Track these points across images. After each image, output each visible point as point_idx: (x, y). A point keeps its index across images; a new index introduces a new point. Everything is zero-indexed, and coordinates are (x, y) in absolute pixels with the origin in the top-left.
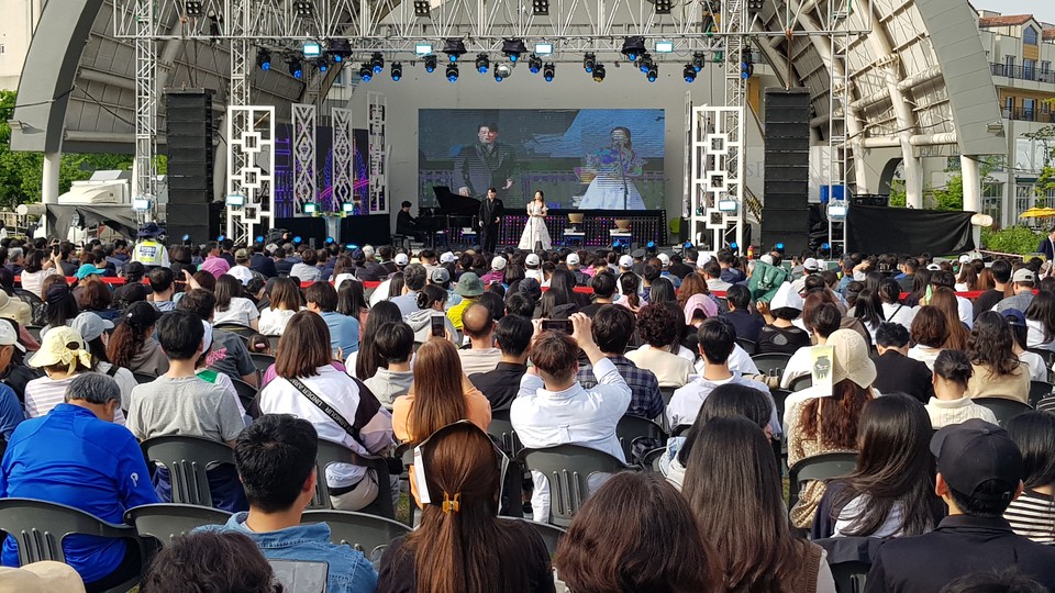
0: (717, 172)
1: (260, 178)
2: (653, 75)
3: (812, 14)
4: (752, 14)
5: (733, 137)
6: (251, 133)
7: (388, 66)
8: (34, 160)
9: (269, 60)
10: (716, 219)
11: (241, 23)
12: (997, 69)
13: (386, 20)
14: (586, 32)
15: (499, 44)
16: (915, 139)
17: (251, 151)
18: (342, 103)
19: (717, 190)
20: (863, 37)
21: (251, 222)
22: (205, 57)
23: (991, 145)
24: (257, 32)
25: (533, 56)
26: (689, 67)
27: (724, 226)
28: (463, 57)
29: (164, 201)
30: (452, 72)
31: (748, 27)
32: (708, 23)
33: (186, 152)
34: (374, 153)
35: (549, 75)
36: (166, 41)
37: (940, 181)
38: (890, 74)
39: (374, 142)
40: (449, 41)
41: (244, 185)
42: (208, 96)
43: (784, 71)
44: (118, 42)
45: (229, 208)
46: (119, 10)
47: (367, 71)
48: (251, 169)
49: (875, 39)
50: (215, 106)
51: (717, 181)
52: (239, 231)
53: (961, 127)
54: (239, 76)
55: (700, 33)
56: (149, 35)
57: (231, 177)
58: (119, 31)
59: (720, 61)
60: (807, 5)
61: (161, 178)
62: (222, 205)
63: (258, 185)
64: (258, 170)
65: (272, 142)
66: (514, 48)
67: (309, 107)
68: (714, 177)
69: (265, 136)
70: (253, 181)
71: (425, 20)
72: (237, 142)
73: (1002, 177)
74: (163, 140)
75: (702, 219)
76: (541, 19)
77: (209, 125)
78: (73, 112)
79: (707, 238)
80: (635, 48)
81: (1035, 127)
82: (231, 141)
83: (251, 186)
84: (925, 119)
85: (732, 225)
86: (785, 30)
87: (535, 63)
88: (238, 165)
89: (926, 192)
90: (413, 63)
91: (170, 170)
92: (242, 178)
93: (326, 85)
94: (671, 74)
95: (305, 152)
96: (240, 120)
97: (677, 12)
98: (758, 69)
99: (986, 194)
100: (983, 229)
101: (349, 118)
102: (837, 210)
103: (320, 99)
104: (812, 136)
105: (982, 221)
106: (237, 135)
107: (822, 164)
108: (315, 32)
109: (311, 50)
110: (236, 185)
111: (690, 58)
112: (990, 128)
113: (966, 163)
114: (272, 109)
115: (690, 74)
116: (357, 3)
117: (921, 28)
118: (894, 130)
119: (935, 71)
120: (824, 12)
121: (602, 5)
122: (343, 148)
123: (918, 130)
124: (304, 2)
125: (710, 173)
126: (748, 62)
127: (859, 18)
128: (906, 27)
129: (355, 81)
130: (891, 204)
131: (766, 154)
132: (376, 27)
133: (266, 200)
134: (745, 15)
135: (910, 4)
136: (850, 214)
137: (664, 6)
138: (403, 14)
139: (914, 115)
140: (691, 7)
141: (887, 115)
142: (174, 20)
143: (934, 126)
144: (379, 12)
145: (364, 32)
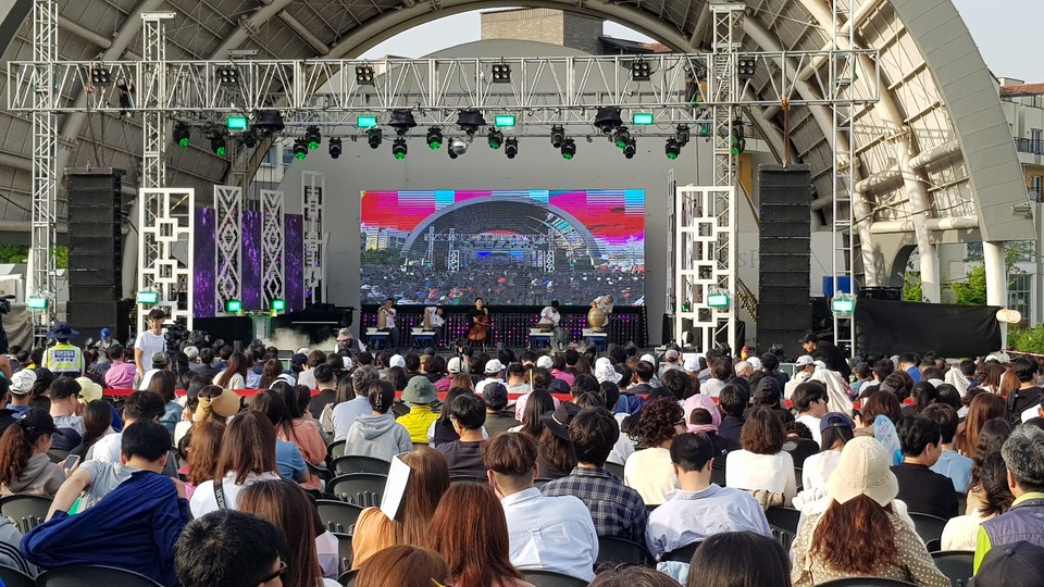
0: (705, 262)
1: (176, 271)
2: (630, 153)
3: (811, 81)
4: (742, 81)
5: (723, 222)
6: (167, 219)
7: (325, 142)
9: (187, 135)
10: (705, 315)
11: (155, 91)
12: (1022, 144)
13: (323, 90)
14: (552, 102)
15: (454, 117)
16: (929, 223)
17: (166, 240)
18: (272, 185)
19: (705, 283)
20: (869, 106)
22: (113, 132)
23: (1017, 230)
24: (174, 103)
25: (492, 130)
26: (671, 142)
27: (714, 324)
28: (412, 130)
29: (64, 298)
30: (400, 148)
31: (737, 95)
32: (692, 90)
33: (90, 242)
34: (310, 244)
35: (511, 153)
36: (67, 115)
37: (961, 272)
38: (900, 150)
39: (310, 229)
40: (396, 112)
41: (157, 279)
42: (117, 177)
43: (781, 147)
44: (12, 116)
45: (140, 306)
46: (13, 79)
47: (301, 146)
48: (166, 261)
49: (882, 111)
50: (124, 189)
51: (705, 272)
53: (984, 207)
54: (153, 155)
55: (683, 102)
56: (49, 107)
57: (142, 271)
58: (13, 103)
59: (707, 134)
60: (806, 70)
62: (132, 303)
63: (174, 280)
64: (174, 263)
65: (190, 229)
66: (471, 121)
67: (234, 189)
68: (701, 268)
69: (183, 223)
70: (168, 275)
71: (368, 89)
72: (150, 229)
73: (1030, 268)
74: (64, 229)
75: (688, 316)
76: (502, 87)
77: (117, 211)
79: (694, 336)
80: (609, 120)
82: (142, 229)
83: (166, 281)
84: (942, 199)
85: (722, 322)
86: (782, 98)
87: (495, 138)
88: (151, 256)
89: (944, 285)
90: (354, 138)
91: (72, 264)
92: (156, 271)
93: (253, 165)
94: (651, 150)
95: (229, 237)
96: (154, 204)
97: (657, 79)
98: (751, 145)
99: (1012, 288)
100: (1011, 326)
101: (281, 202)
102: (843, 306)
103: (246, 179)
104: (814, 220)
105: (1007, 317)
106: (150, 222)
107: (825, 254)
108: (241, 103)
109: (237, 123)
110: (149, 279)
111: (672, 131)
112: (1017, 211)
113: (989, 251)
114: (191, 192)
115: (673, 148)
116: (289, 69)
117: (935, 97)
118: (907, 213)
119: (951, 147)
120: (825, 78)
121: (570, 72)
122: (273, 236)
123: (934, 213)
124: (228, 69)
125: (697, 263)
126: (739, 136)
127: (864, 85)
128: (916, 97)
129: (287, 159)
130: (905, 298)
131: (761, 241)
132: (312, 97)
133: (183, 297)
134: (735, 82)
135: (922, 68)
136: (858, 309)
137: (642, 72)
138: (342, 82)
139: (929, 196)
140: (671, 72)
141: (898, 195)
142: (78, 90)
143: (952, 210)
144: (316, 81)
145: (298, 103)
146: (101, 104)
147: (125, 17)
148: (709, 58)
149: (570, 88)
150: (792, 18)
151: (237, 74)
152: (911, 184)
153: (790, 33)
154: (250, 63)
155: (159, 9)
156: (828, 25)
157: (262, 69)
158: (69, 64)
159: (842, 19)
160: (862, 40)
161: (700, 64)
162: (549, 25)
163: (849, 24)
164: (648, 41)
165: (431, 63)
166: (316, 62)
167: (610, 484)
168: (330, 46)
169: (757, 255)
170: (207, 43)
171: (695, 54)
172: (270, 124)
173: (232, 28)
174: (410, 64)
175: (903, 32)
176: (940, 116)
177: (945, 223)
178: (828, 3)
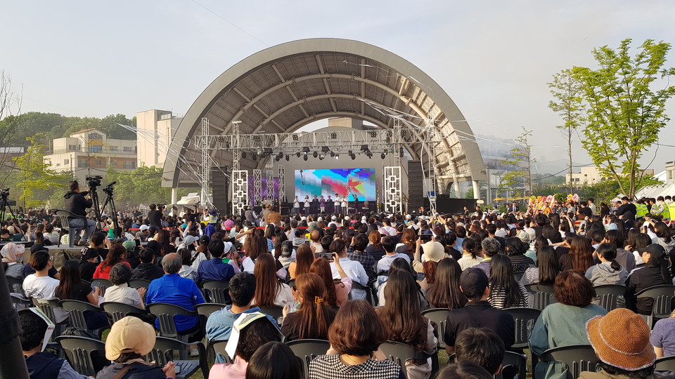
0: (393, 188)
1: (243, 194)
2: (371, 158)
3: (422, 136)
4: (402, 137)
5: (398, 177)
6: (240, 179)
7: (284, 156)
8: (169, 190)
9: (246, 155)
10: (393, 203)
11: (236, 143)
13: (284, 142)
14: (349, 144)
15: (321, 149)
16: (457, 176)
17: (240, 185)
18: (270, 169)
19: (393, 194)
20: (439, 143)
21: (240, 208)
22: (225, 155)
23: (482, 177)
24: (242, 146)
25: (332, 152)
26: (383, 154)
27: (396, 206)
28: (309, 153)
29: (211, 202)
30: (306, 158)
31: (401, 140)
32: (388, 140)
33: (219, 186)
34: (281, 185)
36: (212, 150)
37: (466, 189)
38: (448, 155)
39: (281, 181)
40: (304, 147)
41: (238, 196)
42: (225, 168)
43: (414, 155)
44: (196, 151)
45: (233, 204)
46: (196, 141)
47: (278, 158)
48: (240, 191)
49: (442, 144)
51: (393, 191)
52: (236, 211)
53: (472, 171)
54: (236, 161)
55: (386, 143)
56: (207, 148)
57: (234, 194)
58: (197, 146)
59: (393, 152)
60: (421, 133)
61: (211, 195)
62: (231, 203)
63: (242, 196)
64: (242, 191)
65: (247, 182)
66: (325, 149)
67: (259, 170)
69: (245, 180)
71: (296, 141)
72: (235, 182)
73: (486, 188)
74: (211, 182)
75: (388, 203)
76: (334, 140)
78: (182, 174)
79: (390, 209)
80: (365, 148)
81: (496, 171)
82: (233, 182)
83: (240, 197)
84: (460, 169)
85: (398, 205)
86: (414, 141)
87: (333, 155)
88: (236, 190)
89: (461, 194)
90: (293, 155)
91: (214, 192)
92: (237, 194)
93: (265, 163)
94: (377, 156)
95: (258, 185)
96: (236, 175)
97: (378, 136)
99: (481, 194)
100: (481, 204)
101: (272, 174)
102: (433, 200)
103: (263, 167)
104: (424, 176)
105: (480, 202)
106: (235, 180)
107: (427, 185)
108: (260, 146)
109: (259, 152)
110: (235, 196)
111: (383, 151)
112: (482, 172)
113: (474, 183)
114: (247, 171)
115: (383, 157)
116: (274, 136)
117: (457, 140)
118: (450, 173)
119: (463, 154)
120: (426, 135)
121: (353, 135)
122: (270, 183)
123: (458, 173)
124: (257, 136)
125: (391, 189)
126: (402, 152)
127: (437, 138)
128: (452, 141)
129: (274, 162)
130: (450, 197)
131: (409, 182)
132: (281, 144)
133: (245, 201)
134: (400, 138)
135: (453, 132)
136: (437, 201)
137: (374, 135)
138: (289, 140)
139: (456, 168)
140: (382, 135)
141: (448, 168)
142: (215, 143)
143: (463, 172)
144: (282, 139)
145: (277, 146)
146: (220, 147)
147: (228, 122)
148: (393, 130)
149: (354, 139)
151: (259, 138)
152: (451, 164)
154: (263, 135)
155: (237, 120)
156: (427, 121)
157: (266, 136)
158: (212, 136)
159: (430, 119)
160: (436, 125)
161: (390, 132)
162: (347, 122)
163: (432, 120)
164: (376, 126)
165: (314, 133)
166: (281, 134)
168: (285, 129)
169: (408, 186)
170: (251, 129)
171: (389, 129)
172: (268, 152)
173: (258, 125)
174: (308, 134)
175: (447, 122)
176: (459, 145)
177: (462, 176)
178: (426, 114)
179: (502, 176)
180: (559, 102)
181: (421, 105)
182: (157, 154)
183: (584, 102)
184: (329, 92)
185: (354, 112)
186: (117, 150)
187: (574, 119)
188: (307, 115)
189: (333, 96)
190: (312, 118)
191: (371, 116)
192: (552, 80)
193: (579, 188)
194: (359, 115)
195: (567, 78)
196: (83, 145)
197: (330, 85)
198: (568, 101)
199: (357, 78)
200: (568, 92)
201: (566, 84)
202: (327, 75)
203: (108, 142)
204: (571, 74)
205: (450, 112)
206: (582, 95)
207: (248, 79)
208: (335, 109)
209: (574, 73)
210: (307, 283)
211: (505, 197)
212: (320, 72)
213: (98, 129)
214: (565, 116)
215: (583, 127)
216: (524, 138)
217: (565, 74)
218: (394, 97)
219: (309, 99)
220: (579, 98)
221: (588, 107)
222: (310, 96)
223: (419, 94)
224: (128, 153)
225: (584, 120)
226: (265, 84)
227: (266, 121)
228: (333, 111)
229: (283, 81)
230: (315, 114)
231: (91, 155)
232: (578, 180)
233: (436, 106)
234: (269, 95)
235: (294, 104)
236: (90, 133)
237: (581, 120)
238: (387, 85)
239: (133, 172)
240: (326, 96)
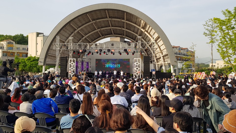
0: (137, 67)
1: (73, 69)
2: (128, 54)
3: (150, 46)
4: (141, 46)
5: (139, 63)
6: (72, 62)
7: (91, 53)
8: (42, 67)
9: (75, 52)
10: (137, 74)
11: (71, 47)
12: (175, 54)
13: (91, 47)
14: (119, 48)
15: (107, 50)
16: (164, 63)
17: (72, 65)
18: (85, 58)
19: (137, 70)
21: (72, 75)
22: (66, 52)
23: (175, 64)
24: (73, 48)
25: (112, 52)
26: (133, 53)
28: (102, 52)
29: (60, 72)
30: (100, 54)
31: (141, 47)
32: (135, 47)
33: (63, 65)
34: (90, 65)
35: (114, 54)
36: (60, 50)
37: (168, 69)
38: (161, 54)
39: (90, 64)
40: (100, 49)
41: (71, 70)
42: (66, 57)
43: (146, 54)
44: (54, 50)
45: (69, 73)
46: (54, 46)
47: (88, 54)
49: (158, 49)
50: (67, 59)
51: (137, 69)
52: (70, 76)
53: (171, 61)
54: (71, 55)
56: (58, 49)
57: (69, 69)
58: (54, 48)
59: (137, 52)
60: (149, 44)
62: (68, 72)
63: (73, 70)
64: (73, 68)
65: (75, 64)
66: (109, 50)
67: (80, 59)
69: (74, 63)
70: (72, 69)
71: (96, 47)
72: (70, 64)
73: (176, 68)
74: (60, 64)
75: (135, 74)
76: (112, 47)
77: (66, 61)
78: (47, 60)
79: (136, 76)
80: (126, 50)
81: (180, 61)
82: (69, 64)
83: (72, 70)
84: (166, 60)
85: (139, 75)
86: (146, 48)
87: (112, 53)
88: (70, 67)
89: (166, 71)
90: (95, 53)
91: (61, 68)
92: (71, 69)
93: (83, 56)
94: (130, 54)
95: (80, 65)
96: (71, 61)
97: (131, 45)
98: (142, 54)
99: (174, 71)
101: (86, 60)
102: (154, 73)
103: (82, 58)
104: (150, 63)
105: (174, 74)
106: (70, 63)
107: (152, 67)
108: (81, 48)
109: (81, 51)
111: (133, 52)
112: (175, 61)
113: (171, 66)
114: (75, 59)
115: (133, 54)
116: (87, 44)
117: (165, 48)
118: (161, 62)
119: (167, 53)
120: (151, 45)
121: (121, 45)
122: (85, 64)
123: (165, 62)
124: (80, 44)
125: (136, 68)
126: (141, 52)
127: (156, 46)
128: (163, 47)
129: (87, 55)
130: (161, 72)
131: (144, 65)
132: (90, 48)
133: (74, 72)
135: (163, 44)
136: (156, 73)
137: (129, 45)
138: (93, 46)
139: (164, 60)
140: (133, 45)
141: (160, 59)
142: (62, 47)
143: (167, 61)
144: (90, 46)
145: (88, 48)
146: (64, 48)
147: (67, 38)
149: (121, 46)
150: (147, 38)
151: (81, 45)
152: (162, 58)
153: (147, 40)
154: (82, 44)
155: (71, 37)
156: (152, 39)
157: (84, 44)
158: (61, 44)
159: (153, 38)
160: (156, 41)
161: (136, 44)
162: (118, 39)
163: (154, 39)
164: (130, 41)
165: (104, 44)
166: (90, 43)
167: (126, 94)
168: (92, 42)
169: (143, 67)
170: (77, 41)
171: (136, 42)
172: (85, 51)
173: (80, 39)
174: (101, 44)
175: (161, 40)
176: (165, 50)
177: (166, 63)
178: (152, 36)
179: (183, 64)
180: (208, 32)
181: (150, 33)
182: (37, 51)
183: (218, 32)
184: (111, 26)
185: (121, 35)
186: (19, 49)
187: (214, 40)
188: (101, 35)
189: (113, 28)
190: (103, 37)
191: (128, 37)
192: (205, 23)
193: (215, 69)
194: (123, 36)
195: (211, 22)
196: (5, 47)
197: (111, 23)
198: (211, 32)
199: (123, 21)
200: (211, 28)
201: (210, 25)
202: (110, 19)
203: (16, 46)
204: (213, 21)
205: (162, 36)
206: (217, 29)
207: (76, 19)
208: (113, 33)
209: (214, 20)
210: (103, 105)
211: (184, 72)
212: (107, 18)
213: (11, 40)
214: (210, 38)
215: (217, 43)
216: (193, 47)
217: (210, 20)
218: (138, 29)
219: (102, 29)
220: (216, 31)
221: (220, 35)
222: (103, 27)
223: (149, 28)
224: (24, 50)
225: (218, 40)
226: (84, 22)
227: (84, 38)
228: (112, 34)
229: (91, 21)
230: (105, 35)
231: (9, 51)
232: (215, 66)
233: (156, 33)
234: (85, 27)
235: (96, 31)
236: (8, 41)
237: (216, 40)
238: (135, 24)
239: (26, 58)
240: (109, 28)
